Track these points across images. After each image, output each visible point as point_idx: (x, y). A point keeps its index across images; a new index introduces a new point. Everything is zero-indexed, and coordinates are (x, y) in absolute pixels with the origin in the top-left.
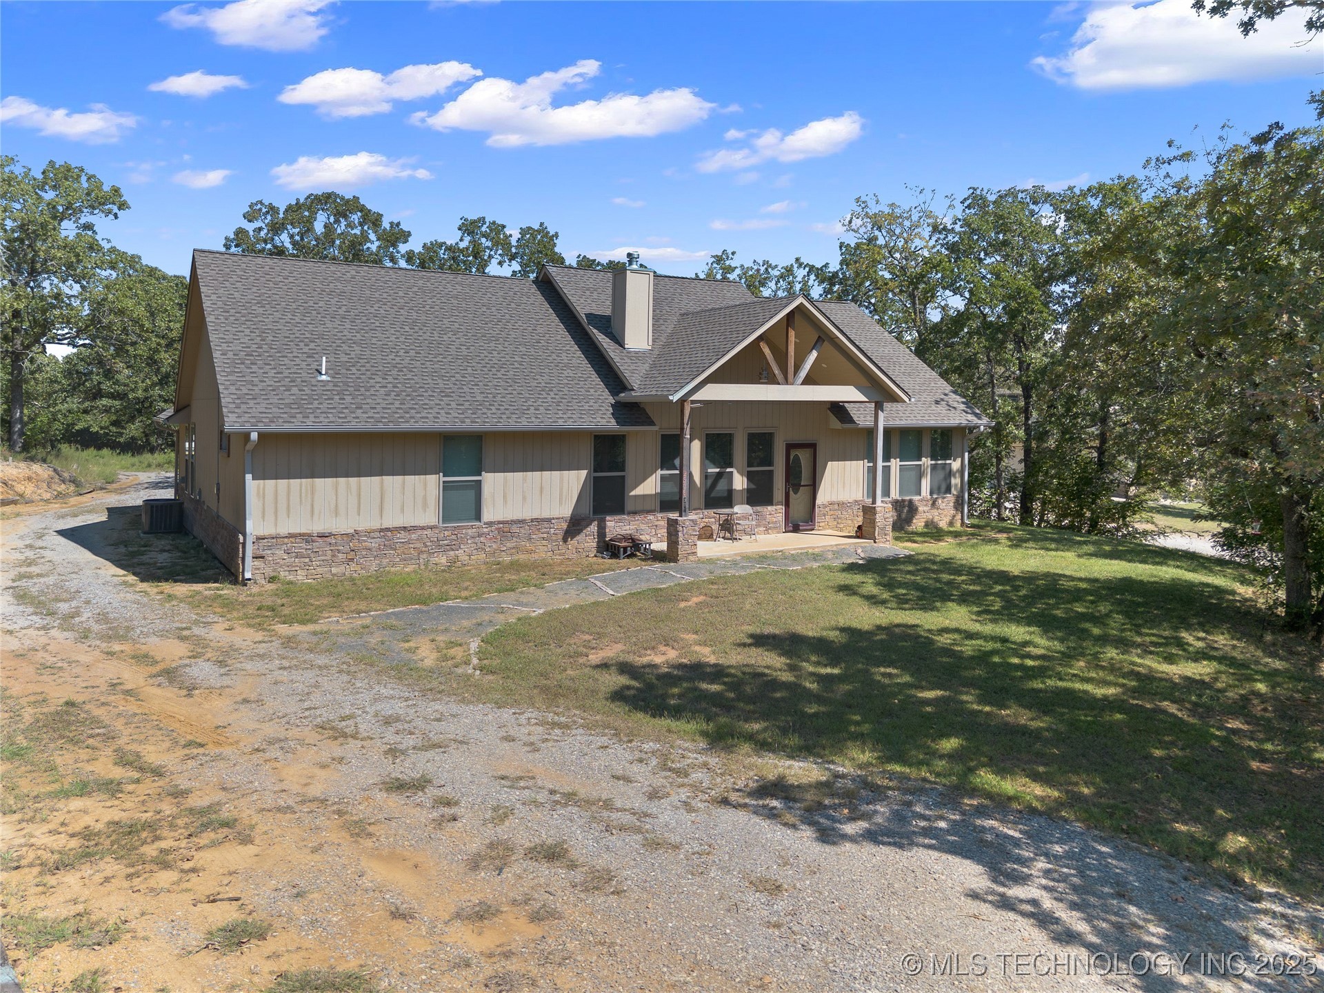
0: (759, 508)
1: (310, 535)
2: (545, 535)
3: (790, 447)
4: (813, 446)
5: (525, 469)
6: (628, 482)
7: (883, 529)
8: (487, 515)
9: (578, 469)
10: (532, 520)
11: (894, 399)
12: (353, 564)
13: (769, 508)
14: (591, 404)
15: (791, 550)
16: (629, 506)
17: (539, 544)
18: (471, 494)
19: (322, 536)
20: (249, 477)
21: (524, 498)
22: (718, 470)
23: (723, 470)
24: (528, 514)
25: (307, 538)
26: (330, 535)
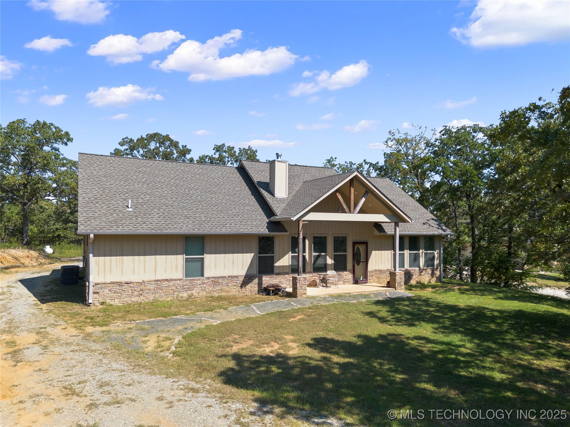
0: (340, 273)
1: (121, 283)
2: (235, 284)
3: (354, 243)
4: (366, 243)
5: (225, 253)
6: (275, 259)
7: (400, 283)
8: (206, 274)
9: (251, 253)
10: (229, 277)
11: (404, 221)
12: (142, 297)
13: (345, 272)
14: (257, 222)
15: (354, 292)
16: (276, 271)
17: (232, 288)
18: (199, 264)
19: (127, 283)
20: (91, 255)
21: (225, 266)
22: (317, 254)
23: (320, 254)
24: (226, 274)
25: (120, 284)
26: (131, 283)
